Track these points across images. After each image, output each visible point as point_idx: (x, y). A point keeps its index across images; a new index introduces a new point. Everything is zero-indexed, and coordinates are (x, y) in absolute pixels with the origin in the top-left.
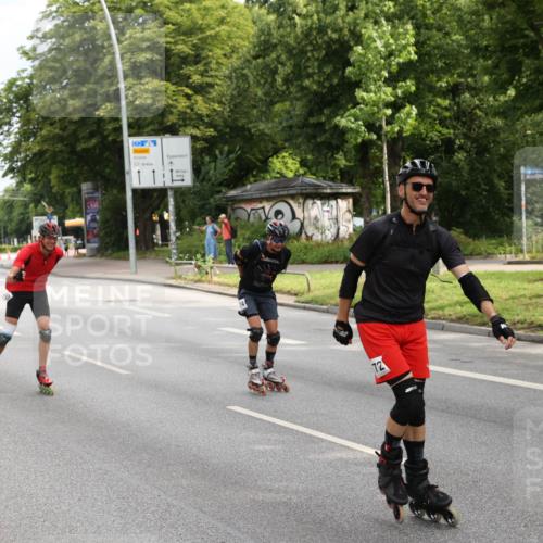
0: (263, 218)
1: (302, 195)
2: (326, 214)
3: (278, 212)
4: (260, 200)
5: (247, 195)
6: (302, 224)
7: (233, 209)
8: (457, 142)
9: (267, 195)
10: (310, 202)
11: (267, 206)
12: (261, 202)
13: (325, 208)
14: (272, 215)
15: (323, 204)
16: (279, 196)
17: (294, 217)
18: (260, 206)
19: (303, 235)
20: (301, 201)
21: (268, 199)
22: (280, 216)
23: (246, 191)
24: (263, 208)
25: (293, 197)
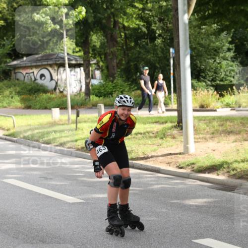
0: (33, 79)
1: (56, 64)
2: (73, 77)
3: (42, 76)
4: (31, 67)
5: (23, 64)
6: (57, 83)
7: (15, 73)
8: (158, 32)
9: (35, 64)
10: (61, 69)
11: (35, 71)
12: (32, 69)
13: (73, 73)
14: (38, 77)
15: (71, 71)
16: (42, 65)
17: (52, 79)
18: (31, 71)
19: (57, 91)
20: (56, 68)
21: (36, 67)
22: (43, 78)
23: (23, 62)
24: (33, 72)
25: (51, 65)
